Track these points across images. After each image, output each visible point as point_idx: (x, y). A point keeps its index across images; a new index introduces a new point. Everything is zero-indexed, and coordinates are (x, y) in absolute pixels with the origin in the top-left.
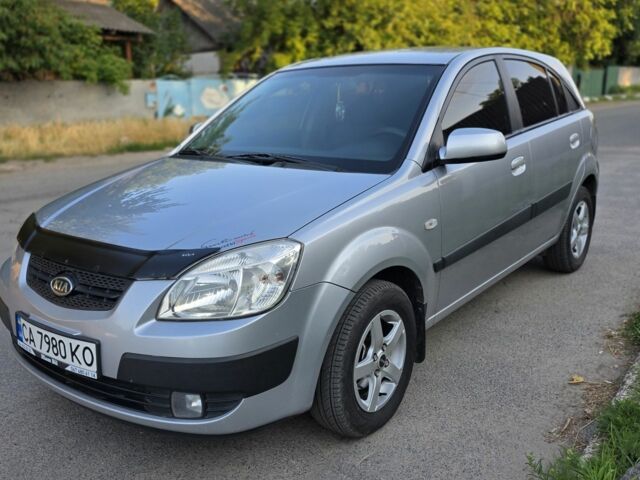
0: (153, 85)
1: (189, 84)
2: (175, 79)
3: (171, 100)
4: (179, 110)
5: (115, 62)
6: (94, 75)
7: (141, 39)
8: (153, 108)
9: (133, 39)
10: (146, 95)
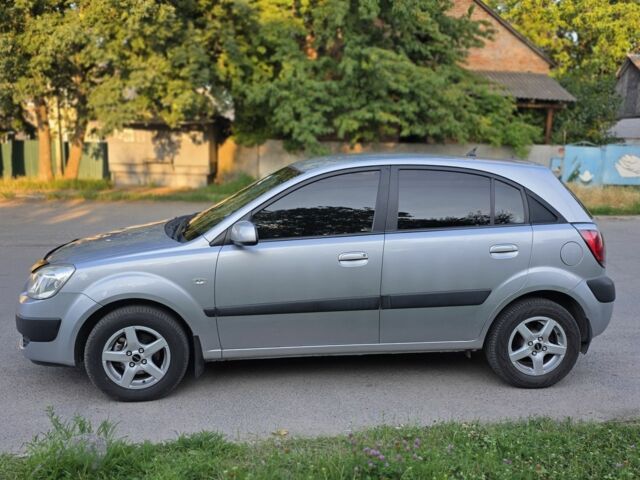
0: (562, 150)
1: (604, 150)
2: (587, 145)
3: (579, 166)
4: (586, 176)
5: (521, 128)
6: (498, 141)
7: (565, 106)
8: (558, 172)
9: (556, 106)
10: (552, 160)
